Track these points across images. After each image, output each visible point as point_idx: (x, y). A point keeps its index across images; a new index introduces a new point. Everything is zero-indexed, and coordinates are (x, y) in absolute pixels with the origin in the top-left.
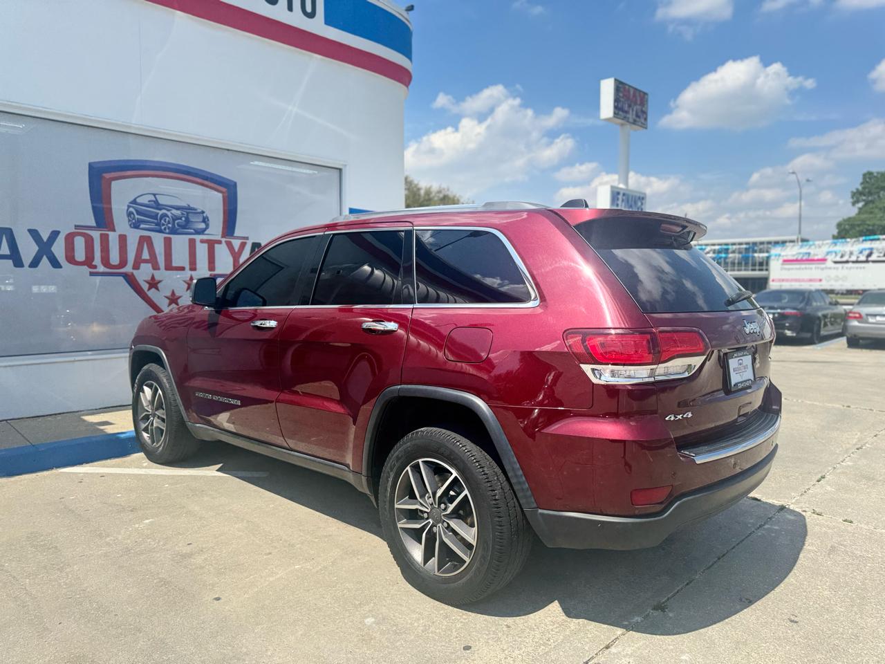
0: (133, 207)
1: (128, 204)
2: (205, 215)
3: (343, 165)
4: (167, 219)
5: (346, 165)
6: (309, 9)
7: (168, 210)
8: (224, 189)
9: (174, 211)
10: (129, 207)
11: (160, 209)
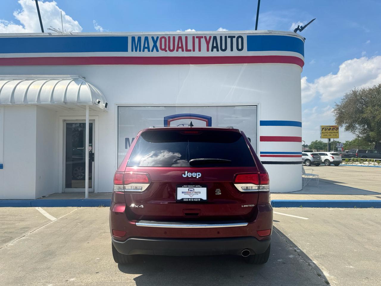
3: (257, 104)
5: (259, 104)
6: (240, 48)
8: (207, 120)
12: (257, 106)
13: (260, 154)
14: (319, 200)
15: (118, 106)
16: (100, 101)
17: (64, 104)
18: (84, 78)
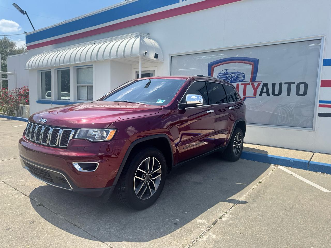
0: (219, 75)
1: (218, 74)
2: (244, 74)
3: (322, 37)
4: (230, 77)
7: (230, 74)
8: (253, 63)
9: (232, 75)
10: (218, 75)
11: (228, 75)
12: (320, 39)
13: (319, 103)
15: (171, 57)
16: (147, 52)
17: (123, 57)
18: (148, 34)
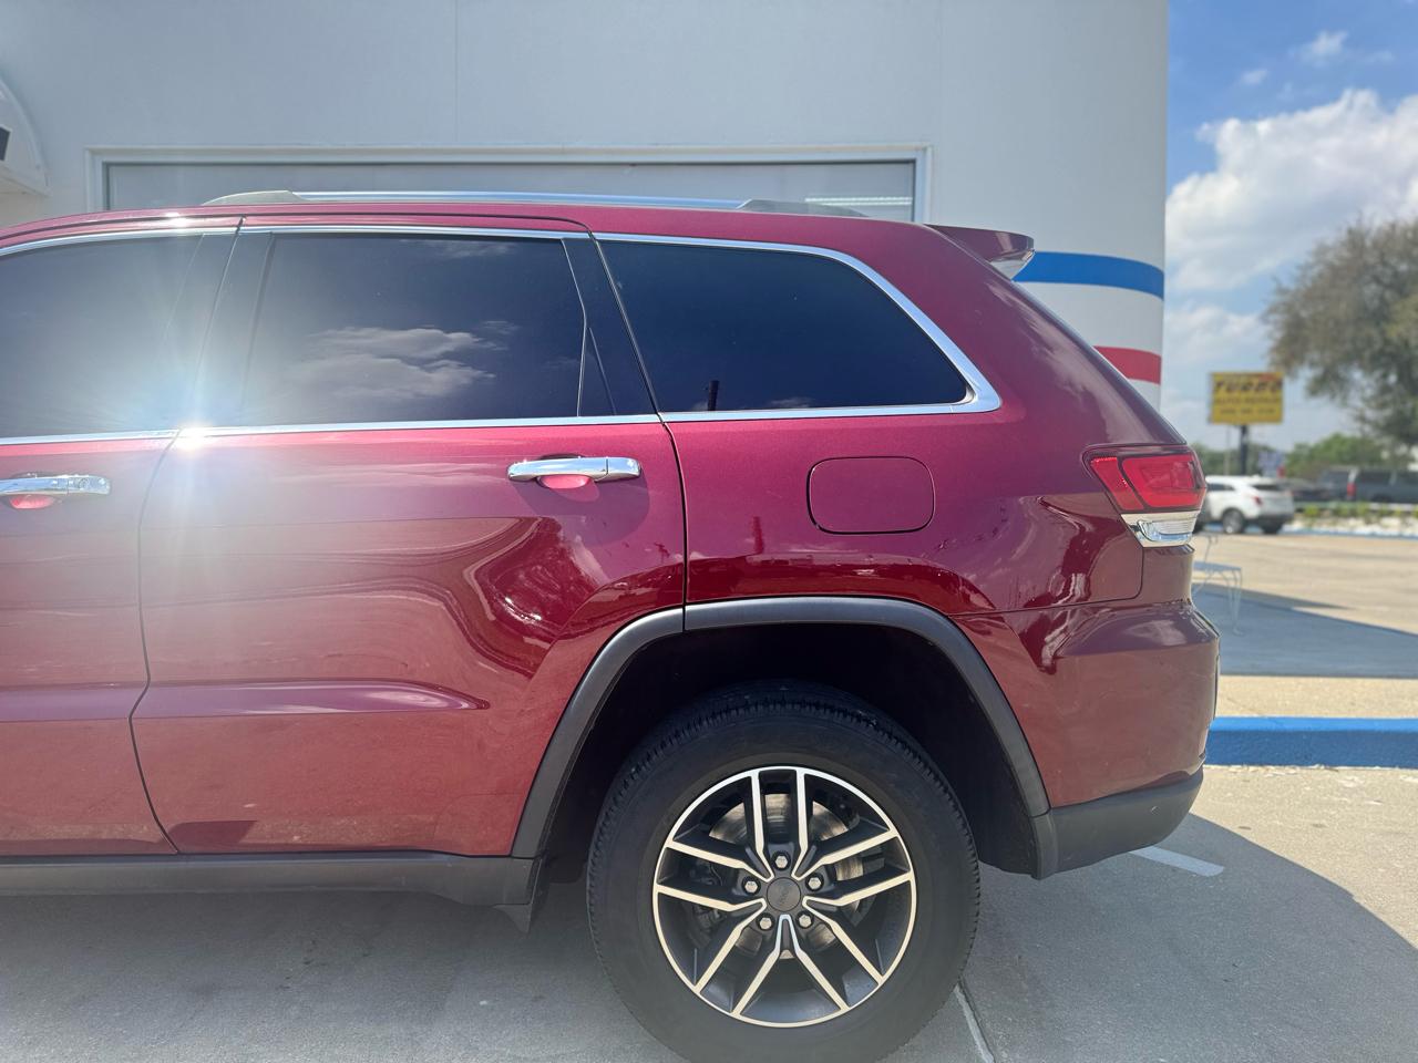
12: (912, 162)
14: (1268, 714)
15: (107, 166)
